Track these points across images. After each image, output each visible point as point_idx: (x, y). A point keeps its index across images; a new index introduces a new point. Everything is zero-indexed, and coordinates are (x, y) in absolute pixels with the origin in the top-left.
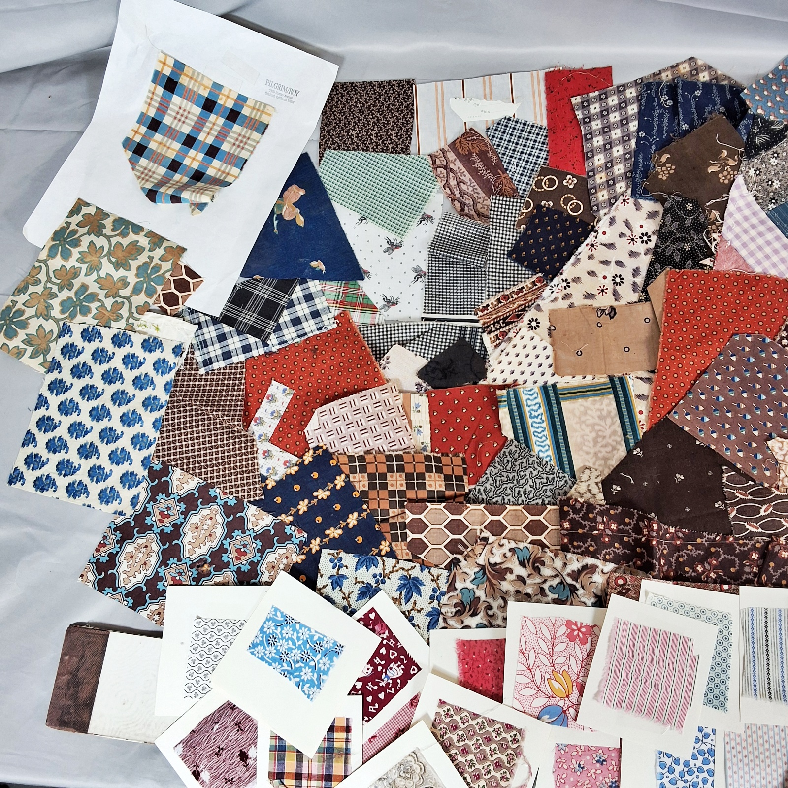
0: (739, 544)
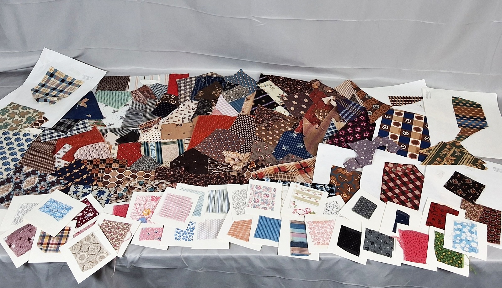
0: (210, 176)
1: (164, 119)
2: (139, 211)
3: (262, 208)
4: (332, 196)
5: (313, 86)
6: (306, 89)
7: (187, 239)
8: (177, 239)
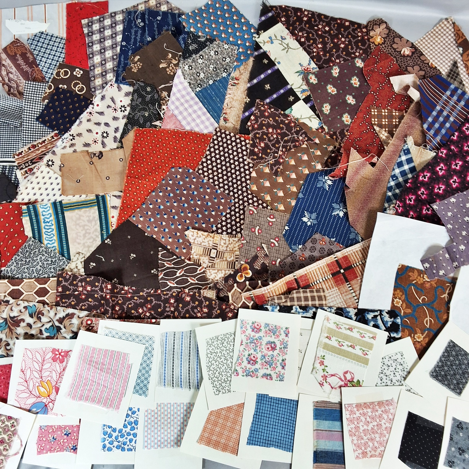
0: (163, 294)
1: (63, 137)
2: (31, 387)
3: (263, 377)
4: (395, 339)
5: (372, 37)
6: (358, 47)
7: (126, 447)
8: (106, 449)
